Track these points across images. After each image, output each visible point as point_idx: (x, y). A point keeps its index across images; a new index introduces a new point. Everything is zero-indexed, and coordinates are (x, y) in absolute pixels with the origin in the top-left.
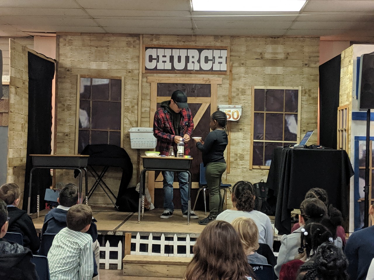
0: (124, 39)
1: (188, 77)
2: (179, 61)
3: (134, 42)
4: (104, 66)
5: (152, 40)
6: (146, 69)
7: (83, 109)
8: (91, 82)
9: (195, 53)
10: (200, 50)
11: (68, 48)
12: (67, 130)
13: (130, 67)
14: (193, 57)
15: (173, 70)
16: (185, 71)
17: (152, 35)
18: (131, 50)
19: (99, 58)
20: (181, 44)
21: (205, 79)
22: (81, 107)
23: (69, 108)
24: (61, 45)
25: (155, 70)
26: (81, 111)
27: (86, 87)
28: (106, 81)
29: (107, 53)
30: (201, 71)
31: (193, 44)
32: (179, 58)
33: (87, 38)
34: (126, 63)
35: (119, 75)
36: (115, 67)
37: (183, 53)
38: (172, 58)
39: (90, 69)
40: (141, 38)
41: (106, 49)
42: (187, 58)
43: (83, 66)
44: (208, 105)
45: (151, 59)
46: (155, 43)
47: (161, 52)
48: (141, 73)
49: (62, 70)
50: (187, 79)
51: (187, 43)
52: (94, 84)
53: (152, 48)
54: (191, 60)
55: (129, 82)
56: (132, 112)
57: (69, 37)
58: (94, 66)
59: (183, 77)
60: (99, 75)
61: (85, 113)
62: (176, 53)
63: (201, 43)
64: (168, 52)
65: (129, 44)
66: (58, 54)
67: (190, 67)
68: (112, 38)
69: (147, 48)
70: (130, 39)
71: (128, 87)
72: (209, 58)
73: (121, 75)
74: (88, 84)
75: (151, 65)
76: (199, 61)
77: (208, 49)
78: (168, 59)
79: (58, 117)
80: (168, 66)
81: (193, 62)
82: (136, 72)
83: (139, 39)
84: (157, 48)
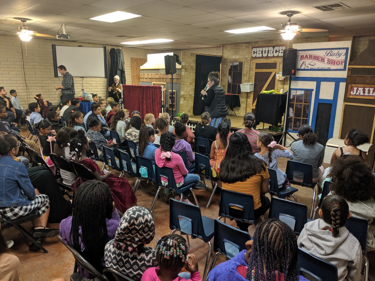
0: (245, 45)
1: (268, 60)
2: (265, 53)
3: (248, 46)
4: (237, 57)
5: (255, 44)
6: (252, 57)
7: (230, 75)
8: (233, 64)
9: (271, 48)
10: (274, 47)
11: (226, 50)
12: (224, 84)
13: (246, 57)
14: (271, 51)
15: (262, 57)
16: (267, 57)
17: (255, 42)
18: (247, 49)
19: (236, 54)
20: (266, 45)
21: (275, 60)
22: (229, 75)
23: (225, 75)
24: (224, 49)
25: (256, 58)
26: (229, 76)
27: (231, 66)
28: (237, 63)
29: (239, 51)
30: (274, 57)
31: (271, 44)
32: (265, 51)
33: (232, 45)
34: (245, 55)
35: (242, 61)
36: (241, 57)
37: (267, 49)
38: (262, 51)
39: (233, 59)
40: (251, 43)
41: (238, 50)
42: (268, 51)
43: (230, 58)
44: (275, 72)
45: (254, 53)
46: (256, 45)
47: (258, 49)
48: (250, 59)
49: (224, 59)
50: (267, 61)
51: (268, 44)
52: (234, 65)
53: (255, 48)
54: (270, 52)
55: (245, 63)
56: (246, 76)
57: (227, 46)
58: (234, 57)
59: (266, 60)
60: (235, 61)
61: (230, 77)
62: (264, 49)
63: (274, 44)
64: (261, 49)
65: (246, 47)
66: (223, 54)
67: (269, 55)
68: (241, 45)
69: (253, 48)
70: (247, 44)
71: (245, 66)
72: (277, 51)
73: (243, 60)
74: (232, 65)
75: (254, 56)
76: (273, 52)
77: (277, 46)
78: (260, 52)
79: (222, 79)
80: (261, 55)
81: (271, 53)
82: (248, 59)
83: (250, 44)
84: (257, 48)
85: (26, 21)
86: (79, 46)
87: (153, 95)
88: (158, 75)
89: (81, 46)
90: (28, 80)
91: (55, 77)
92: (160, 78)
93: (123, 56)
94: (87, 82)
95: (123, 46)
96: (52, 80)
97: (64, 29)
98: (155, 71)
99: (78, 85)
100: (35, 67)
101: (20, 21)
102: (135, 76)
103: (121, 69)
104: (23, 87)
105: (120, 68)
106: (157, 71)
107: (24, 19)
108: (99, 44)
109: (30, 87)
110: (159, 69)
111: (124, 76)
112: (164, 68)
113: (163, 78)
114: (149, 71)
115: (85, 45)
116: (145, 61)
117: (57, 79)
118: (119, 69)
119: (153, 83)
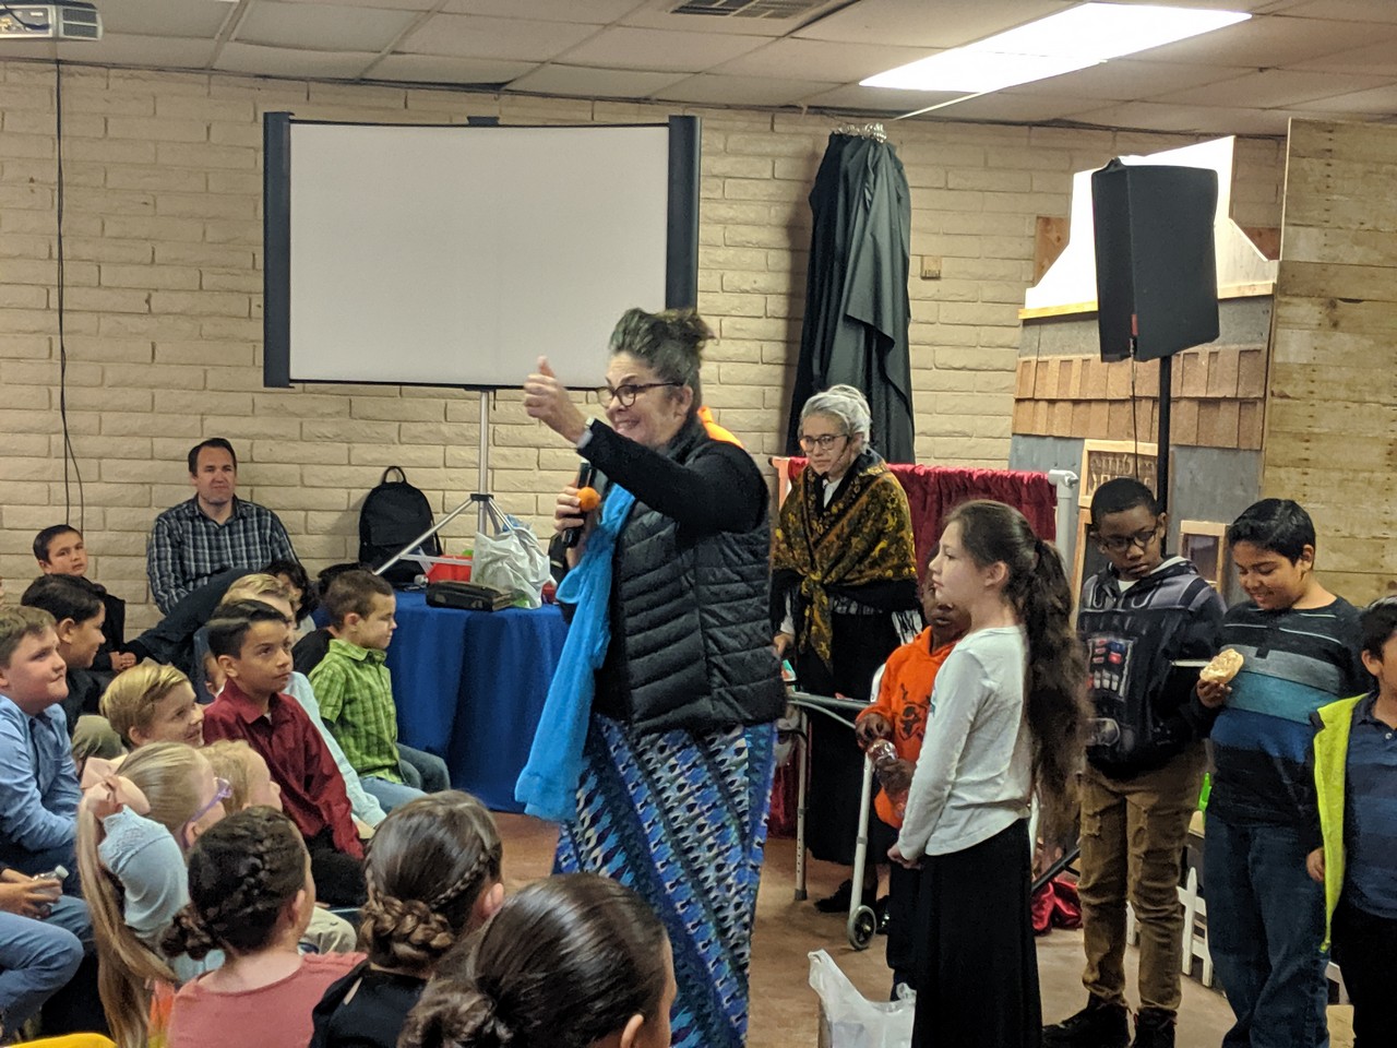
90: (85, 408)
91: (267, 384)
99: (504, 457)
100: (158, 302)
103: (869, 320)
104: (37, 463)
105: (861, 307)
109: (101, 458)
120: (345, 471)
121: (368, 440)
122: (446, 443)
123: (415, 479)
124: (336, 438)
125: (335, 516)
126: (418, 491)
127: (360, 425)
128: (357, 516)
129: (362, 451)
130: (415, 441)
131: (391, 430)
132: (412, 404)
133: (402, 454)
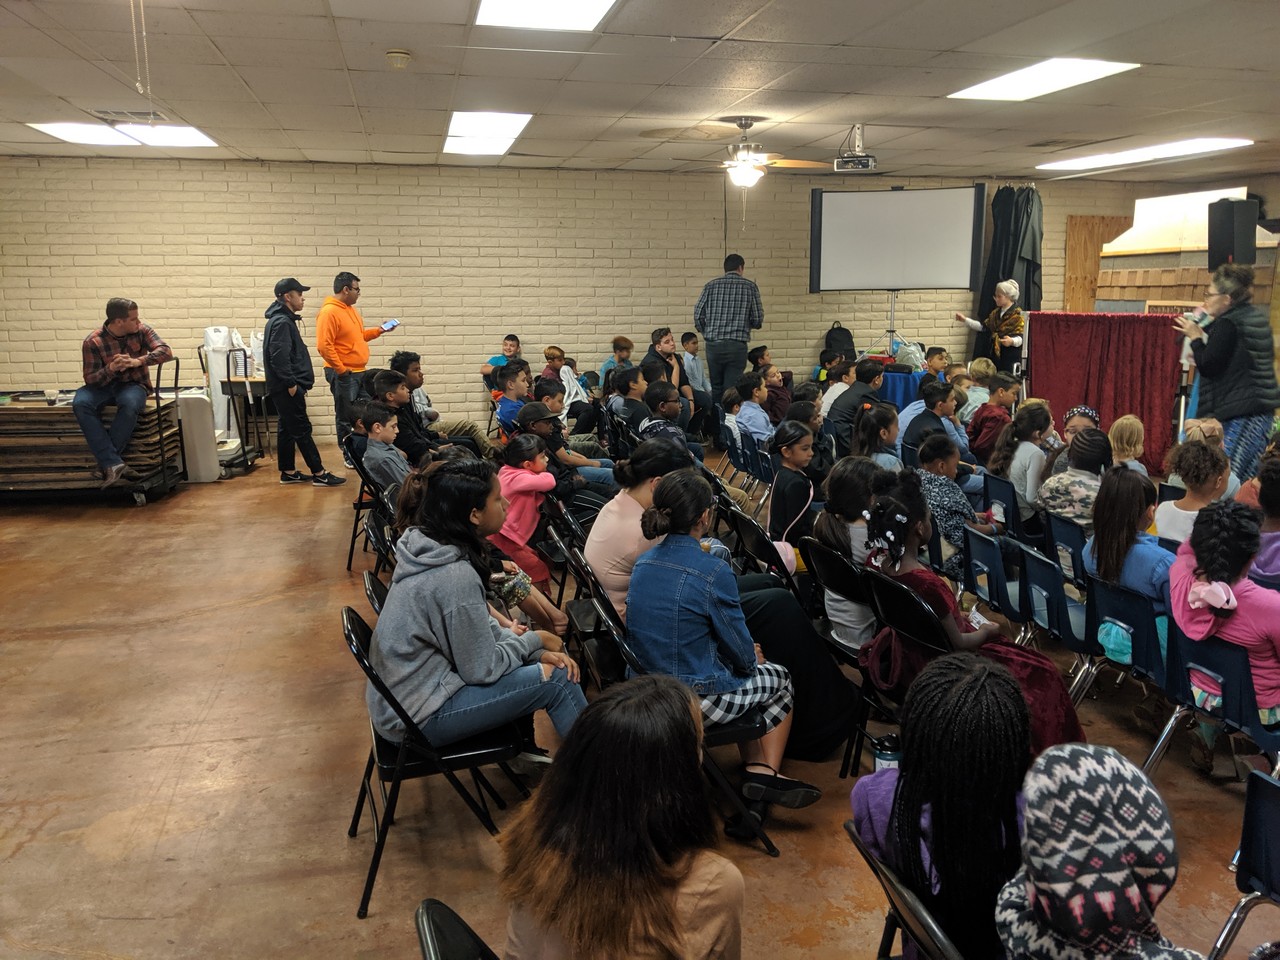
85: (751, 125)
86: (895, 189)
87: (1149, 347)
88: (1172, 275)
89: (901, 189)
91: (811, 292)
92: (1179, 285)
93: (1040, 210)
94: (908, 306)
95: (1043, 178)
96: (802, 303)
97: (858, 136)
98: (1161, 260)
99: (875, 316)
100: (757, 263)
101: (734, 126)
102: (1077, 278)
103: (1030, 258)
105: (1026, 253)
106: (1171, 260)
107: (747, 118)
108: (958, 177)
110: (1177, 254)
111: (1036, 279)
112: (1204, 245)
113: (1195, 286)
114: (1139, 259)
115: (914, 183)
116: (1124, 223)
117: (815, 297)
118: (1022, 259)
119: (1149, 303)
120: (820, 324)
121: (828, 312)
122: (855, 311)
123: (845, 325)
124: (817, 312)
125: (816, 341)
126: (847, 330)
127: (825, 306)
128: (824, 340)
129: (826, 316)
130: (844, 311)
131: (836, 307)
132: (844, 297)
133: (840, 316)
